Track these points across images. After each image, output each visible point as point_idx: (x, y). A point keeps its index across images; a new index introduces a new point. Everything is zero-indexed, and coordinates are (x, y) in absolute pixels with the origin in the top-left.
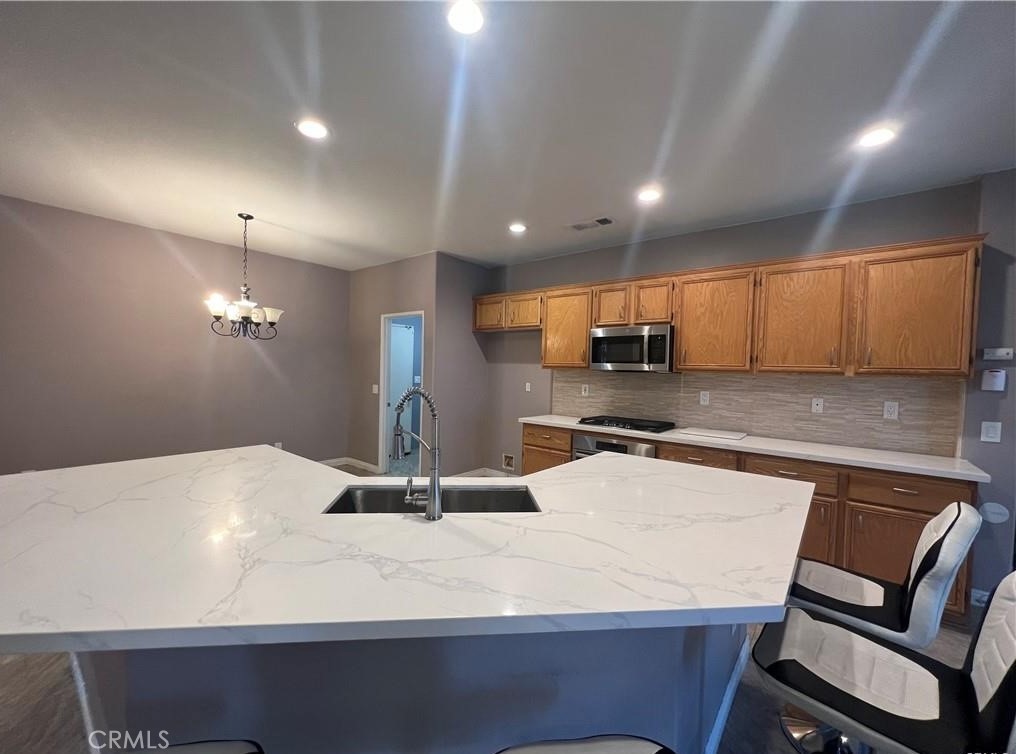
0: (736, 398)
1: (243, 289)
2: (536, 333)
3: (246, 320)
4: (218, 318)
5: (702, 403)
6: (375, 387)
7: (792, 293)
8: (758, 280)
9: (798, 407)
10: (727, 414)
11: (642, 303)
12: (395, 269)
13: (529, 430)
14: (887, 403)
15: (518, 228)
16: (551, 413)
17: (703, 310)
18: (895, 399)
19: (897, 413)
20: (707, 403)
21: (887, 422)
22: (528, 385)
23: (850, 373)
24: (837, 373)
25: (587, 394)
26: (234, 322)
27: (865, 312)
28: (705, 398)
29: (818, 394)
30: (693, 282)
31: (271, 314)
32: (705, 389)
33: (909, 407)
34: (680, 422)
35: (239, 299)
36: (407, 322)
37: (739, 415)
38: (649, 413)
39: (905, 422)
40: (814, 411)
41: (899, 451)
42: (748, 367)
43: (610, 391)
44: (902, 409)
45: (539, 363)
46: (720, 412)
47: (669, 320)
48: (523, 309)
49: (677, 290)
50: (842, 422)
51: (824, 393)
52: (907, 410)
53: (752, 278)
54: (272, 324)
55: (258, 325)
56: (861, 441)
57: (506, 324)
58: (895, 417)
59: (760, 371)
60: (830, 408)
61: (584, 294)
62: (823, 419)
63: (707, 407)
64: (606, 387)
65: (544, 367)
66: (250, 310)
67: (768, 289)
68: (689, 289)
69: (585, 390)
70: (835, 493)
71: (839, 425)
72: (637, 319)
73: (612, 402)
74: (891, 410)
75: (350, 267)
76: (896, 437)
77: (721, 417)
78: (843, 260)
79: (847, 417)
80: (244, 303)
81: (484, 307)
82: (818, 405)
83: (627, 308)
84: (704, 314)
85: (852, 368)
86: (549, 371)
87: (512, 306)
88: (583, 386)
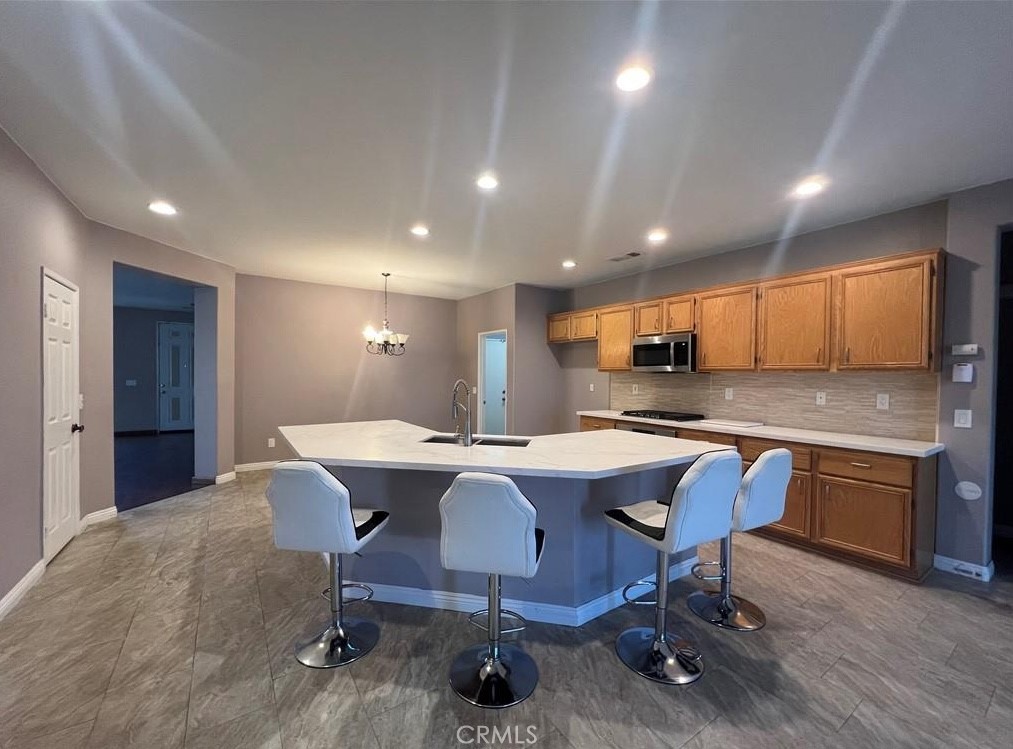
0: (754, 394)
1: (385, 322)
2: (592, 343)
3: (387, 343)
4: (370, 343)
5: (727, 398)
6: (475, 388)
7: (786, 303)
8: (759, 293)
9: (805, 400)
10: (748, 407)
11: (672, 316)
12: (487, 297)
13: (584, 421)
14: (879, 396)
15: (569, 264)
16: (609, 409)
17: (717, 320)
18: (885, 392)
19: (887, 404)
20: (731, 398)
21: (881, 412)
22: (592, 386)
23: (834, 370)
24: (824, 370)
25: (637, 393)
26: (379, 345)
27: (843, 317)
28: (729, 394)
29: (821, 389)
30: (709, 298)
31: (402, 338)
32: (730, 387)
33: (898, 398)
34: (711, 414)
35: (382, 329)
36: (501, 337)
37: (757, 408)
38: (685, 409)
39: (895, 412)
40: (818, 403)
41: (891, 437)
42: (753, 366)
43: (654, 390)
44: (892, 400)
45: (596, 367)
46: (742, 405)
47: (692, 329)
48: (582, 325)
49: (697, 305)
50: (842, 412)
51: (827, 387)
52: (897, 401)
53: (754, 292)
54: (402, 345)
55: (393, 345)
56: (858, 429)
57: (571, 336)
58: (886, 407)
59: (763, 370)
60: (831, 400)
61: (629, 310)
62: (826, 410)
63: (730, 401)
64: (651, 386)
65: (600, 370)
66: (388, 336)
67: (767, 301)
68: (707, 303)
69: (635, 389)
70: (808, 468)
71: (841, 415)
72: (668, 329)
73: (657, 399)
74: (883, 401)
75: (457, 299)
76: (889, 425)
77: (742, 409)
78: (826, 275)
79: (846, 408)
80: (386, 332)
81: (555, 323)
82: (821, 398)
83: (660, 320)
84: (718, 323)
85: (835, 365)
86: (608, 373)
87: (574, 322)
88: (634, 386)
